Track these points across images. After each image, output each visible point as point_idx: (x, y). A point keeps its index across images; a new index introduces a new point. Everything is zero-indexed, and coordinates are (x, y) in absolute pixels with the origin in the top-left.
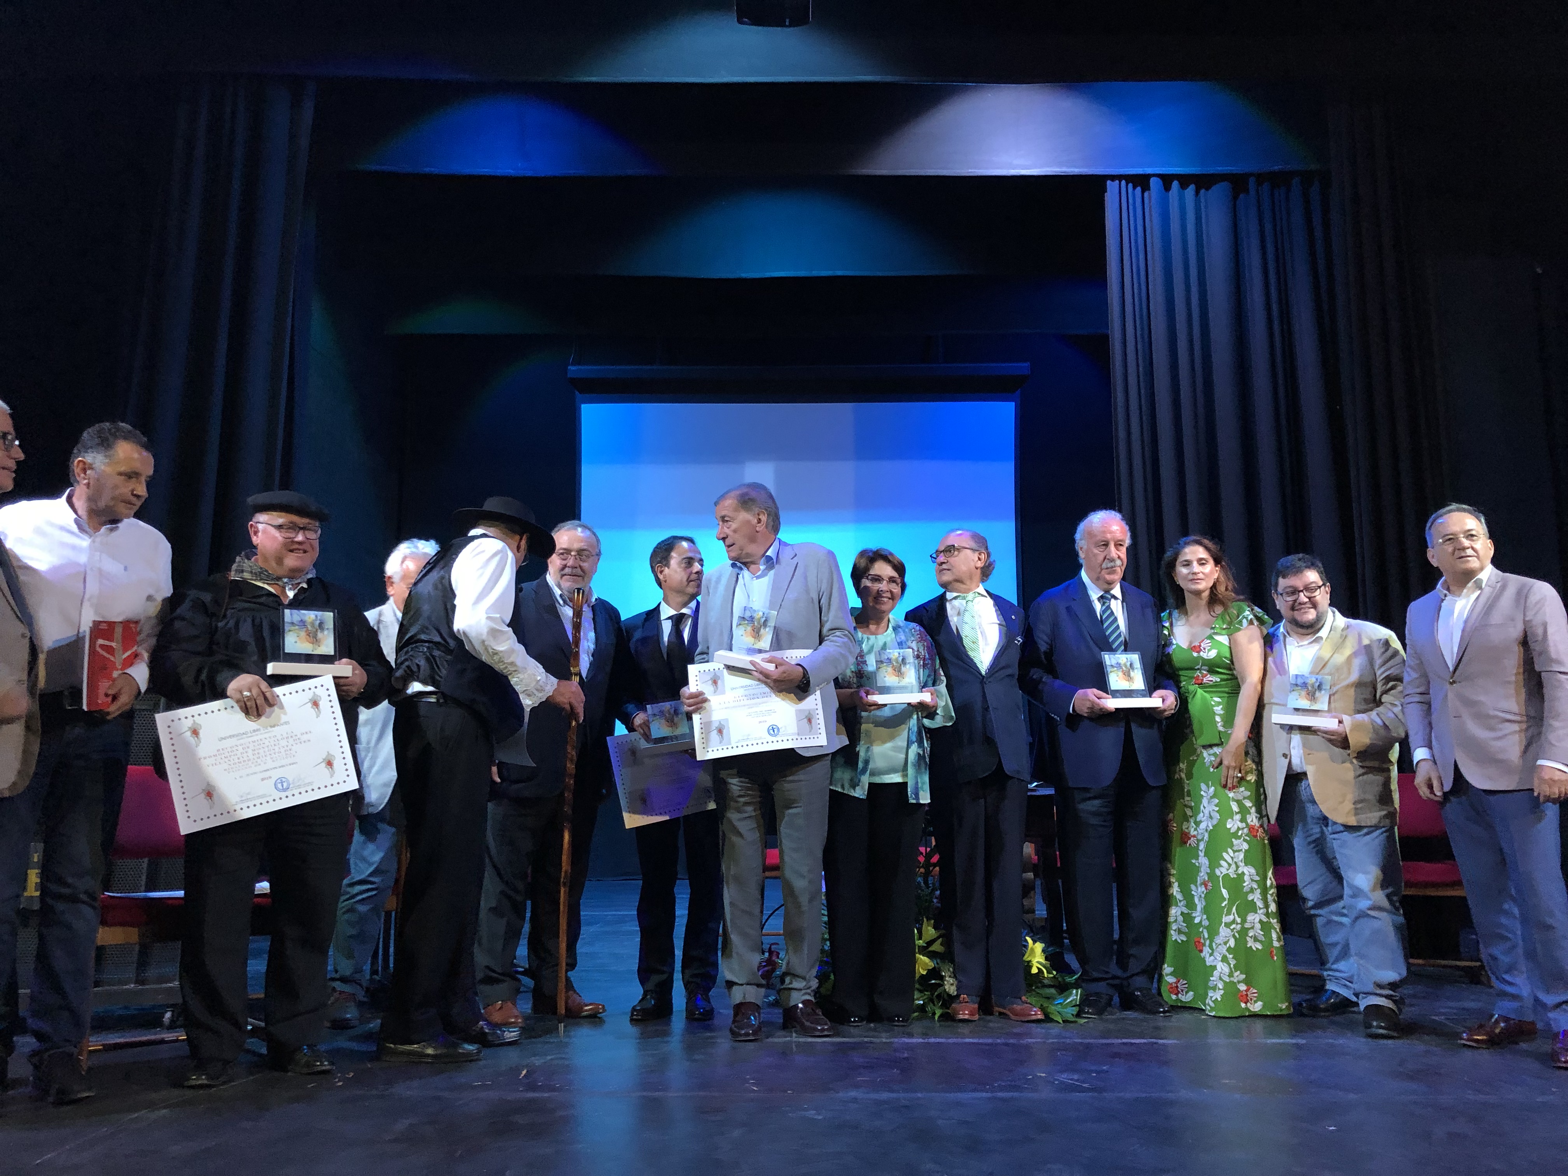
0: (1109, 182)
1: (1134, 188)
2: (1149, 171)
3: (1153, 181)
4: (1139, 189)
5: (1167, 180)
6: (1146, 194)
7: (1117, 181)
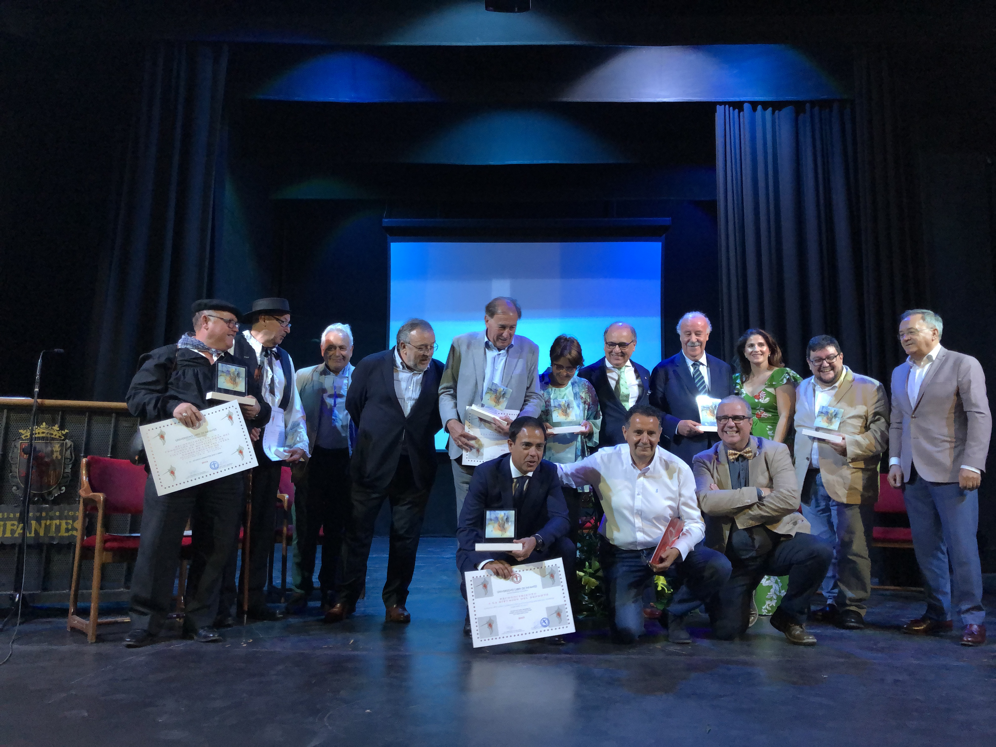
0: (718, 106)
1: (734, 110)
2: (742, 99)
3: (746, 106)
4: (737, 110)
5: (754, 105)
6: (741, 113)
7: (723, 106)
